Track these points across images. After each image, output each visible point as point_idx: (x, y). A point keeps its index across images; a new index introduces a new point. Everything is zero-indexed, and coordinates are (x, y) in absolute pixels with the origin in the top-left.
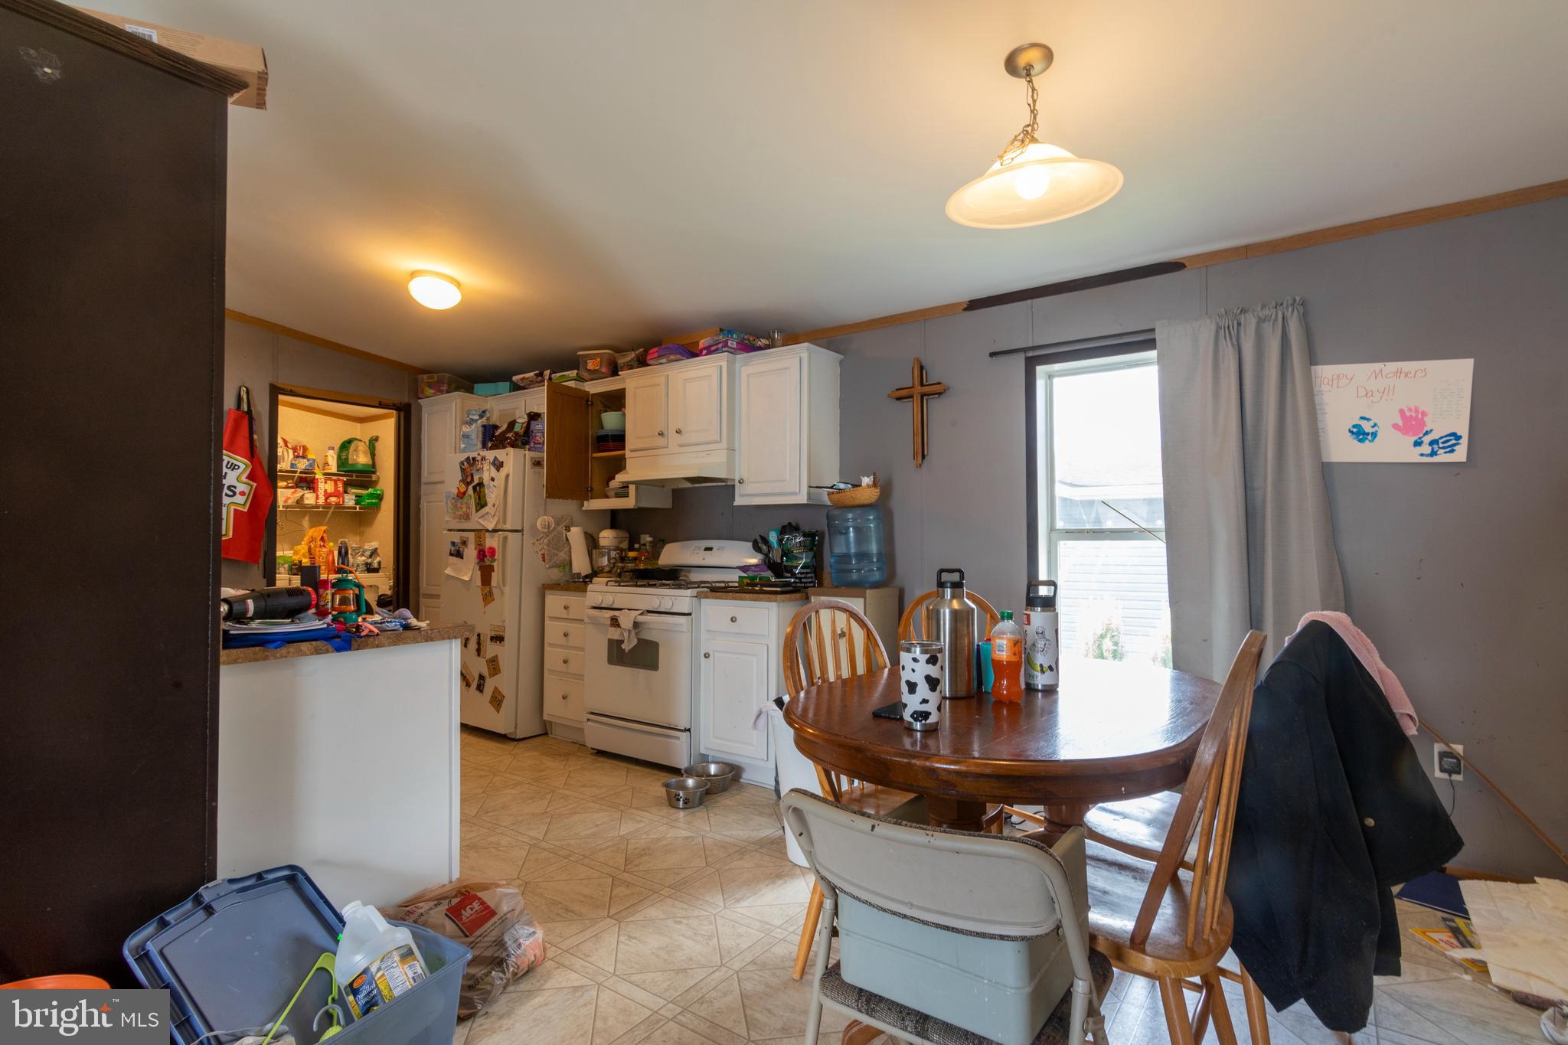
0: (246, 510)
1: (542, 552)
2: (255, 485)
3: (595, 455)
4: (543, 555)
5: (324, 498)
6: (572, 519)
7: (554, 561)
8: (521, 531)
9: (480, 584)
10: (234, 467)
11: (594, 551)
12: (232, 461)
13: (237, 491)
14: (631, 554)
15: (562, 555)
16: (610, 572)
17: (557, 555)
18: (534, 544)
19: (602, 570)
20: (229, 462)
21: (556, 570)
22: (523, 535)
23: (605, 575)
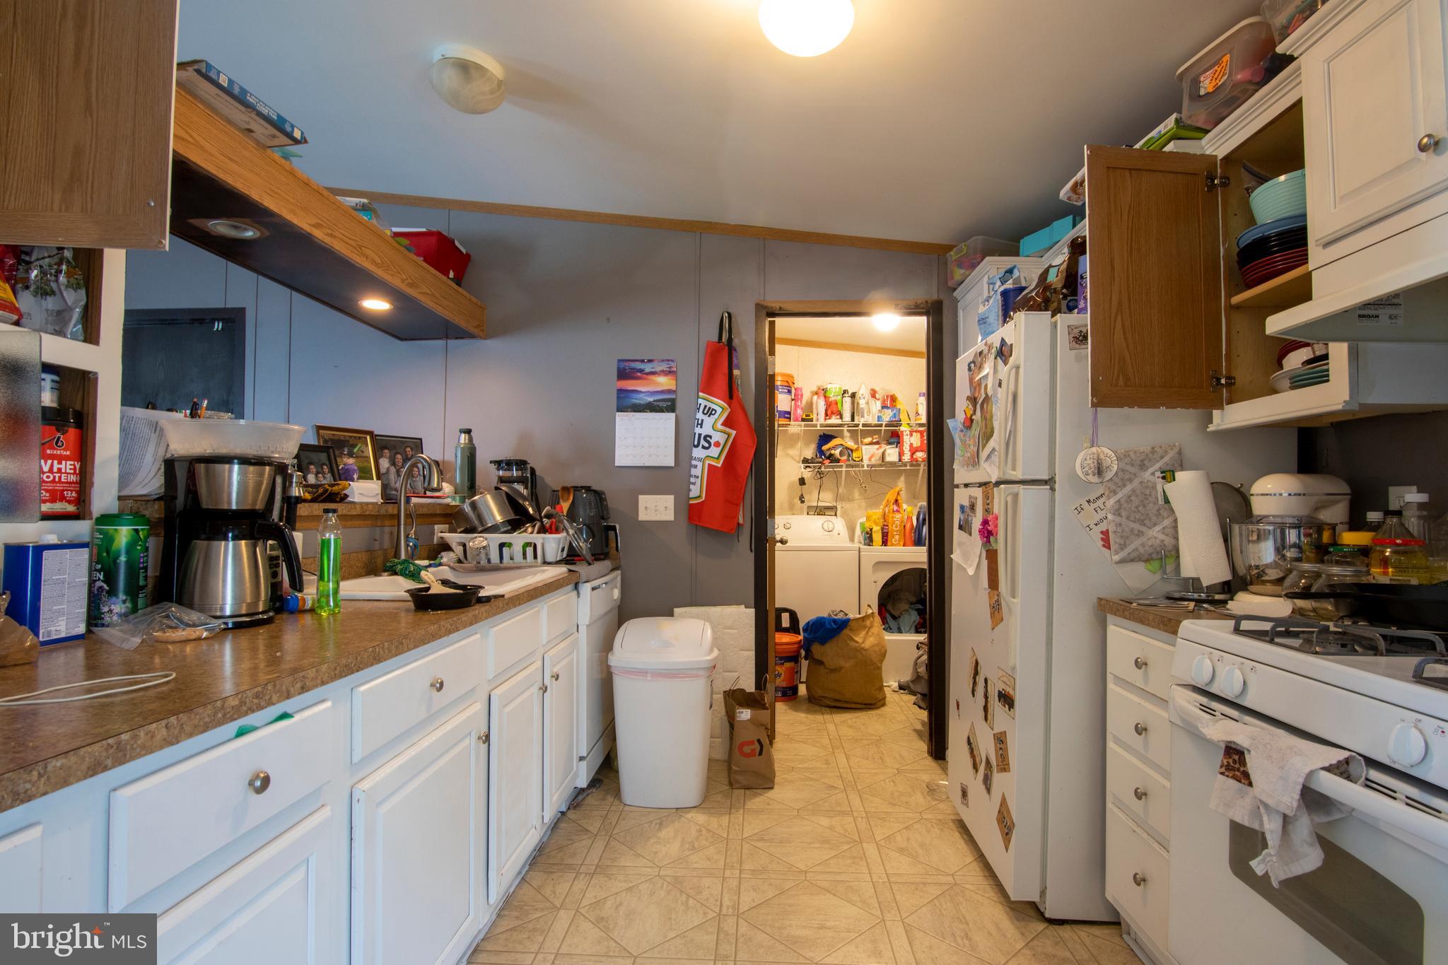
0: (719, 465)
1: (1103, 527)
2: (734, 433)
3: (1236, 300)
4: (1105, 534)
5: (909, 454)
6: (1180, 453)
7: (1132, 547)
8: (1049, 482)
9: (987, 587)
10: (710, 412)
11: (1236, 528)
12: (709, 405)
13: (712, 441)
14: (1351, 538)
15: (1156, 535)
16: (1280, 581)
17: (1140, 534)
18: (1080, 510)
19: (1259, 576)
20: (706, 406)
21: (1140, 568)
22: (1053, 489)
23: (1269, 588)
